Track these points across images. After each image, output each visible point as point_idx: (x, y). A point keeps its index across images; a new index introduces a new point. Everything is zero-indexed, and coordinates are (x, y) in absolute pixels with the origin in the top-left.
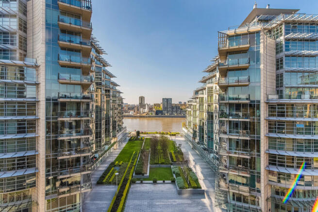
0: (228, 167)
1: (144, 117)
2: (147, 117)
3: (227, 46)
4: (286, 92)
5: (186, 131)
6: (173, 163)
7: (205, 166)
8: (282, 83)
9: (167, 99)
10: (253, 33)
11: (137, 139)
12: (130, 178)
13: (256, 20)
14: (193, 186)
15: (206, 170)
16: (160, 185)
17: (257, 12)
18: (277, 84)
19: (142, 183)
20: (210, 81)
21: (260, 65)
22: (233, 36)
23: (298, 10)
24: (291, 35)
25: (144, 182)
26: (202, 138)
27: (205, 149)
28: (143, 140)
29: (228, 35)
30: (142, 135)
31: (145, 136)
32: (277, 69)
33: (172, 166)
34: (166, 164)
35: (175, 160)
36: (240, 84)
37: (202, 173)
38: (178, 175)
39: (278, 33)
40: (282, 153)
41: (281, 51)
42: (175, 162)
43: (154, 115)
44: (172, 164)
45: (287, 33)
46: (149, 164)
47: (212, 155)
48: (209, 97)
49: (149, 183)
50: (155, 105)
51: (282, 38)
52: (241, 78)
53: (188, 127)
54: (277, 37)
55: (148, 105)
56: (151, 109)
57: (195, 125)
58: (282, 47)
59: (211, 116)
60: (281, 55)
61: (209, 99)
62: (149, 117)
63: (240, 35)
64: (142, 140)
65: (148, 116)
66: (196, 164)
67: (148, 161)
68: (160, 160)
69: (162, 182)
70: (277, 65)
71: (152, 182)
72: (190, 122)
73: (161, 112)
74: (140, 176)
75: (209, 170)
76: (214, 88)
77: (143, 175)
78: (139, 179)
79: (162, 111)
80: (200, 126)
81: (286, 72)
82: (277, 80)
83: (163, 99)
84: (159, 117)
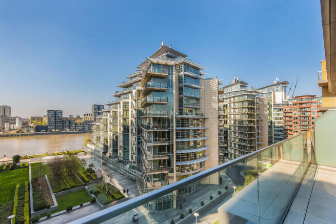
0: (152, 169)
1: (12, 136)
2: (18, 135)
3: (151, 71)
4: (185, 110)
5: (93, 147)
6: (86, 183)
7: (121, 178)
8: (182, 104)
9: (55, 112)
10: (169, 66)
11: (14, 167)
12: (27, 218)
13: (165, 54)
14: (117, 198)
15: (123, 181)
16: (77, 211)
17: (165, 49)
18: (179, 104)
19: (49, 217)
20: (125, 96)
21: (173, 90)
22: (156, 64)
23: (187, 56)
24: (187, 73)
25: (52, 215)
26: (115, 151)
27: (120, 161)
28: (28, 167)
29: (152, 62)
30: (22, 161)
31: (29, 161)
32: (180, 94)
33: (86, 187)
34: (79, 186)
35: (87, 179)
36: (162, 102)
37: (120, 184)
38: (97, 193)
39: (179, 69)
40: (183, 152)
41: (182, 82)
42: (88, 181)
43: (32, 131)
44: (85, 185)
45: (185, 71)
46: (52, 192)
47: (128, 165)
48: (125, 112)
49: (61, 214)
50: (33, 119)
51: (182, 73)
52: (163, 98)
53: (95, 142)
54: (179, 72)
55: (20, 119)
56: (25, 124)
57: (106, 140)
58: (182, 79)
59: (126, 130)
60: (182, 85)
61: (125, 114)
62: (22, 135)
63: (160, 65)
64: (25, 166)
65: (21, 133)
66: (111, 178)
67: (49, 190)
68: (68, 184)
69: (79, 206)
70: (179, 91)
71: (65, 211)
72: (98, 138)
73: (45, 128)
74: (45, 210)
75: (126, 180)
76: (130, 104)
77: (49, 207)
78: (43, 215)
79: (47, 127)
80: (113, 140)
81: (185, 96)
82: (179, 102)
83: (49, 111)
84: (42, 134)
